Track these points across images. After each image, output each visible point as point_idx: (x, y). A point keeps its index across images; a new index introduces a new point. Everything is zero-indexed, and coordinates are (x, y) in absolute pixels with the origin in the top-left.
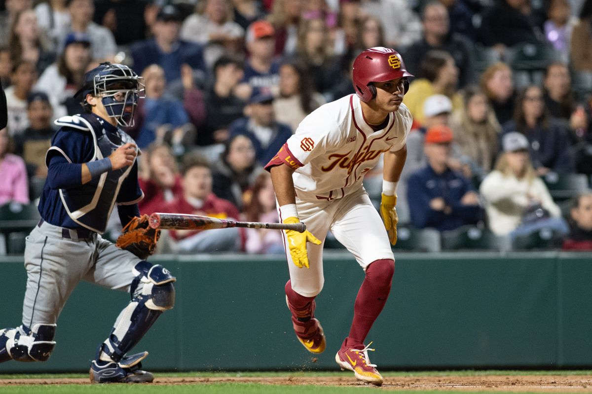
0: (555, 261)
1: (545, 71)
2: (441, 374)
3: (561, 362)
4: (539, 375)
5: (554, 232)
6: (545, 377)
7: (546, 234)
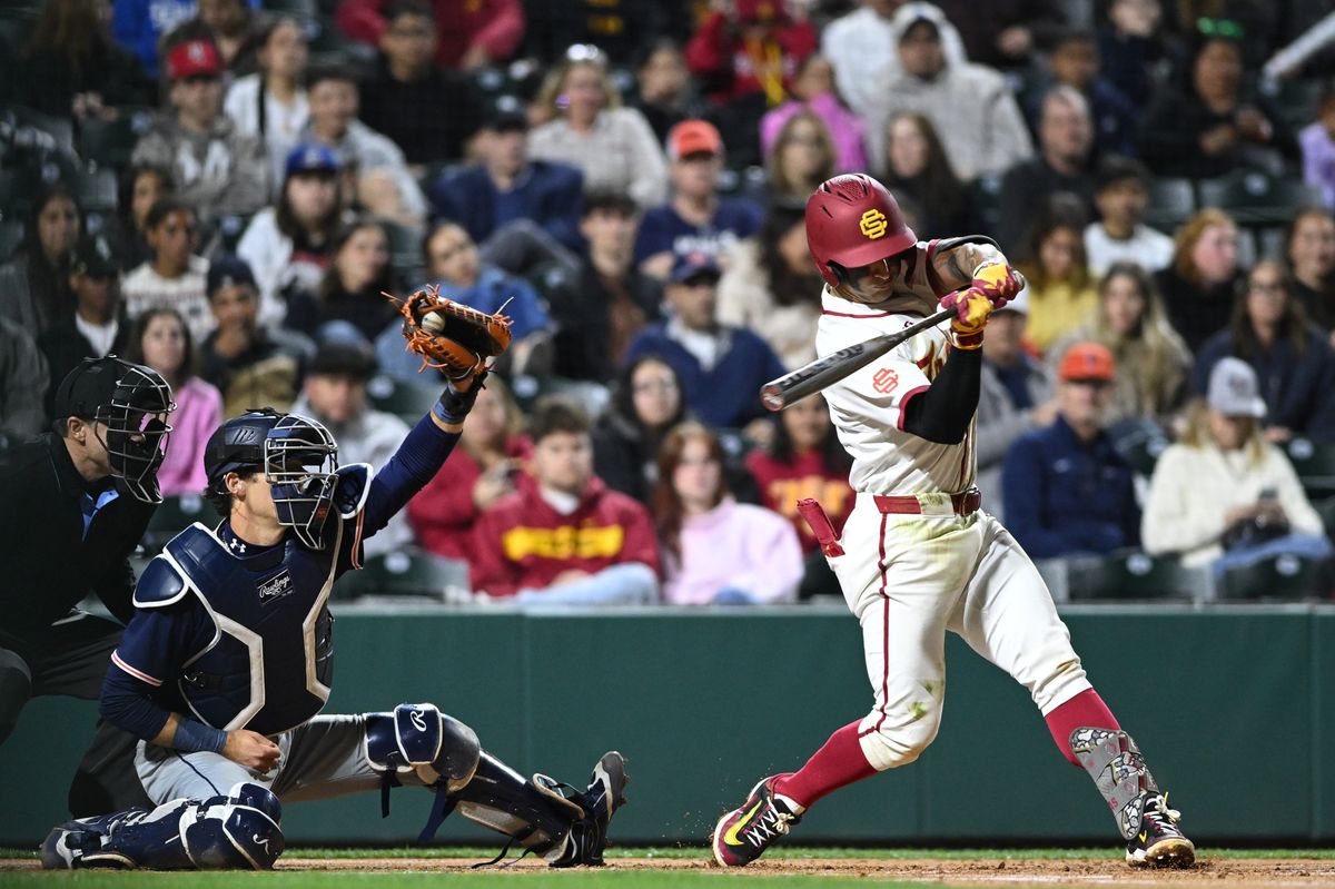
0: (1308, 619)
1: (1288, 228)
2: (1070, 853)
3: (1317, 832)
4: (1273, 858)
5: (1304, 561)
6: (1286, 861)
7: (1288, 566)
